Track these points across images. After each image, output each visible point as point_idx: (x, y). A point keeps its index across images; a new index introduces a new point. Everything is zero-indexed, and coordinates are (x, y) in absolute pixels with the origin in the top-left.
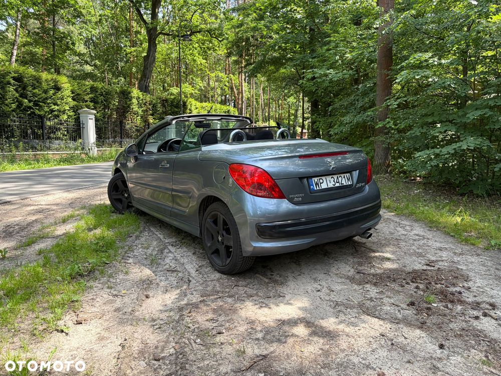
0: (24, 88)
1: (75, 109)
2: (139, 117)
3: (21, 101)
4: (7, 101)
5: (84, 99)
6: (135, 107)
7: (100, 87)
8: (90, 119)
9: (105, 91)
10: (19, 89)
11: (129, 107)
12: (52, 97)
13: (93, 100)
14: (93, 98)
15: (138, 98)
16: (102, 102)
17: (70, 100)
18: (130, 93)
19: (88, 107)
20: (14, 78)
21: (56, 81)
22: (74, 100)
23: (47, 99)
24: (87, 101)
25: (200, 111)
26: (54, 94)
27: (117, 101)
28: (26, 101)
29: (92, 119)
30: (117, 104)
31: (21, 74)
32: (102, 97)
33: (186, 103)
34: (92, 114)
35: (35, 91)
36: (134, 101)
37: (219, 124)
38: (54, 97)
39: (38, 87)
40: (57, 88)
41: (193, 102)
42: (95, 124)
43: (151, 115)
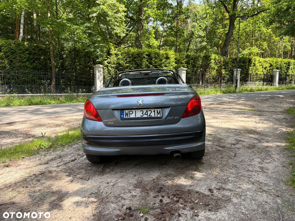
0: (151, 59)
1: (176, 68)
2: (215, 70)
3: (149, 66)
4: (142, 67)
5: (182, 62)
6: (213, 65)
7: (192, 55)
8: (183, 73)
9: (194, 57)
10: (149, 60)
11: (208, 65)
12: (164, 62)
13: (187, 63)
14: (187, 61)
15: (215, 59)
16: (192, 63)
17: (174, 63)
18: (210, 56)
19: (184, 67)
20: (147, 55)
21: (167, 54)
22: (176, 63)
23: (161, 64)
24: (183, 63)
25: (263, 64)
26: (165, 61)
27: (201, 62)
28: (151, 66)
29: (184, 73)
30: (201, 63)
31: (149, 52)
32: (192, 60)
33: (251, 59)
34: (184, 70)
35: (156, 60)
36: (213, 61)
37: (278, 71)
38: (165, 62)
39: (158, 58)
40: (167, 58)
41: (258, 58)
42: (186, 75)
43: (223, 69)
